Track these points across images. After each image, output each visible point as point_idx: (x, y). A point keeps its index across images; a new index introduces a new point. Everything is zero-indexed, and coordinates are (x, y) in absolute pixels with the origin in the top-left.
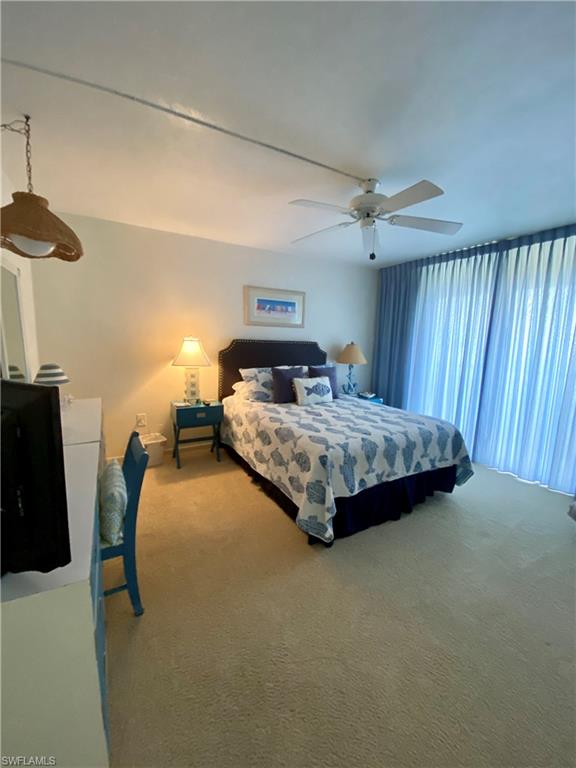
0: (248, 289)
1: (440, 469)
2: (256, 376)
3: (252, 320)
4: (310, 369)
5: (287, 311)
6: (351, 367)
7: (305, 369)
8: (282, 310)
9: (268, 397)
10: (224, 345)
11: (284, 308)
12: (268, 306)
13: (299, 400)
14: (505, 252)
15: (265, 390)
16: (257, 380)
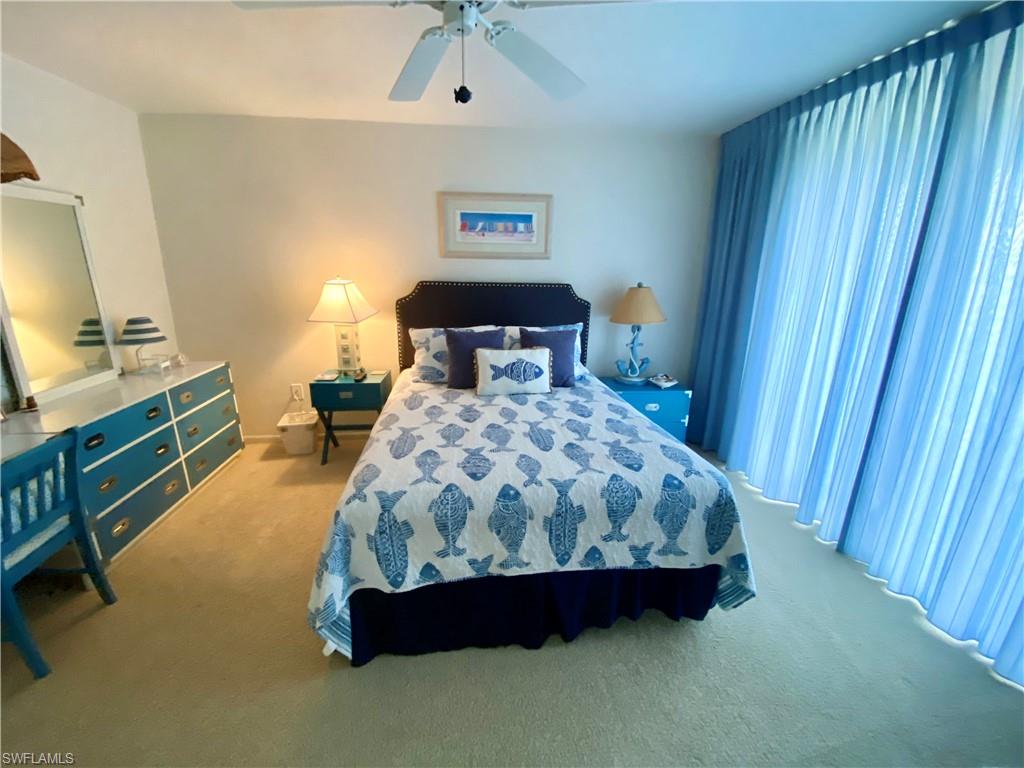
0: (444, 197)
1: (658, 569)
2: (428, 340)
3: (452, 247)
4: (522, 332)
5: (515, 230)
6: (637, 328)
7: (513, 331)
8: (506, 230)
9: (443, 375)
10: (406, 290)
11: (510, 225)
12: (480, 225)
13: (480, 385)
14: (974, 48)
15: (437, 365)
16: (428, 349)
